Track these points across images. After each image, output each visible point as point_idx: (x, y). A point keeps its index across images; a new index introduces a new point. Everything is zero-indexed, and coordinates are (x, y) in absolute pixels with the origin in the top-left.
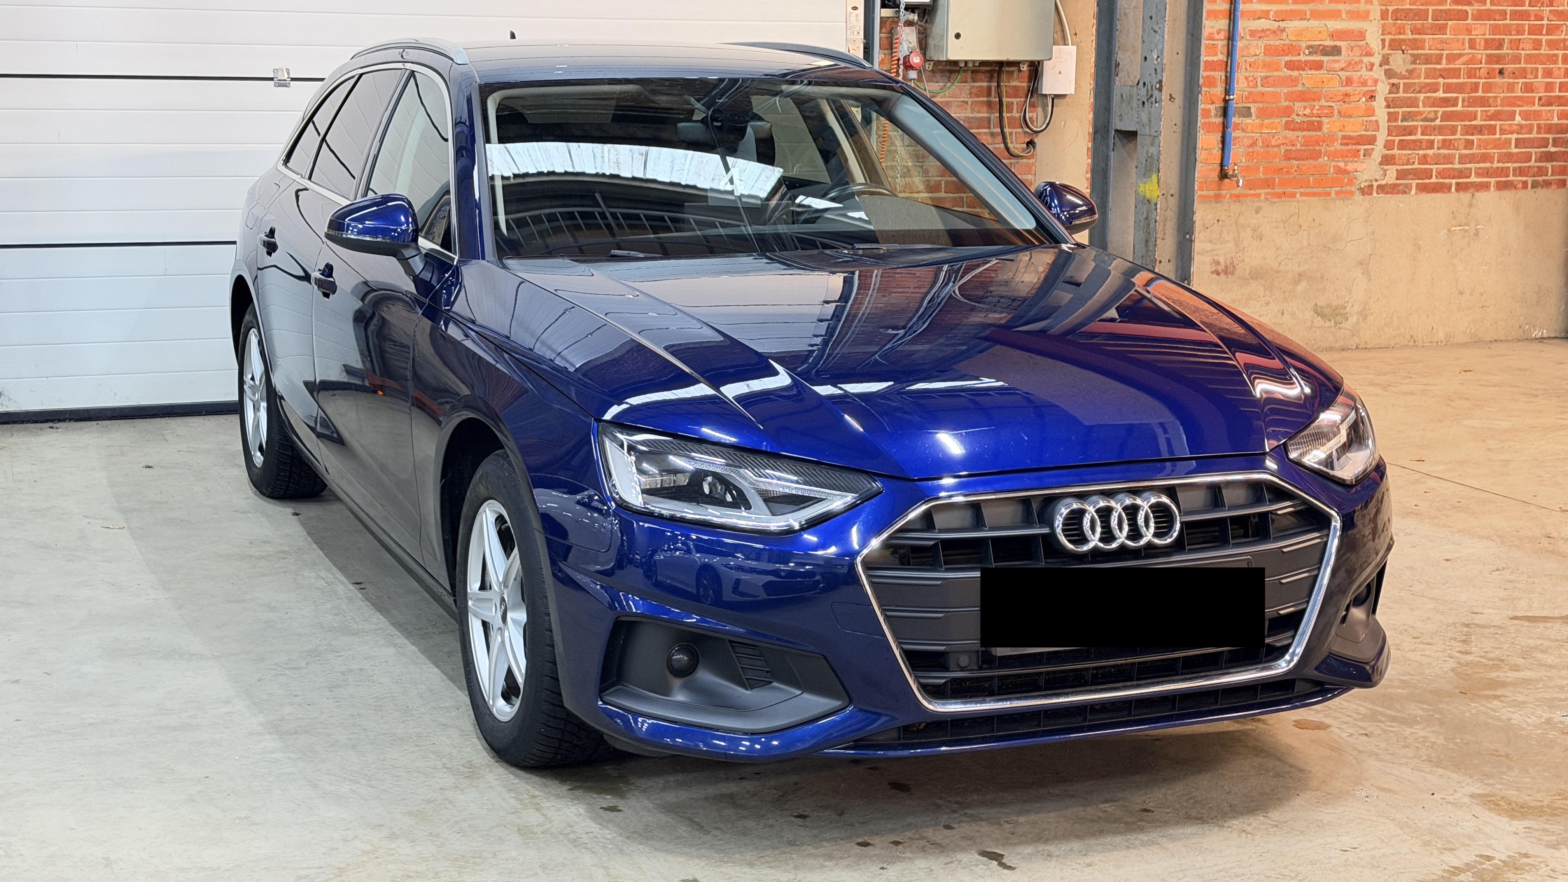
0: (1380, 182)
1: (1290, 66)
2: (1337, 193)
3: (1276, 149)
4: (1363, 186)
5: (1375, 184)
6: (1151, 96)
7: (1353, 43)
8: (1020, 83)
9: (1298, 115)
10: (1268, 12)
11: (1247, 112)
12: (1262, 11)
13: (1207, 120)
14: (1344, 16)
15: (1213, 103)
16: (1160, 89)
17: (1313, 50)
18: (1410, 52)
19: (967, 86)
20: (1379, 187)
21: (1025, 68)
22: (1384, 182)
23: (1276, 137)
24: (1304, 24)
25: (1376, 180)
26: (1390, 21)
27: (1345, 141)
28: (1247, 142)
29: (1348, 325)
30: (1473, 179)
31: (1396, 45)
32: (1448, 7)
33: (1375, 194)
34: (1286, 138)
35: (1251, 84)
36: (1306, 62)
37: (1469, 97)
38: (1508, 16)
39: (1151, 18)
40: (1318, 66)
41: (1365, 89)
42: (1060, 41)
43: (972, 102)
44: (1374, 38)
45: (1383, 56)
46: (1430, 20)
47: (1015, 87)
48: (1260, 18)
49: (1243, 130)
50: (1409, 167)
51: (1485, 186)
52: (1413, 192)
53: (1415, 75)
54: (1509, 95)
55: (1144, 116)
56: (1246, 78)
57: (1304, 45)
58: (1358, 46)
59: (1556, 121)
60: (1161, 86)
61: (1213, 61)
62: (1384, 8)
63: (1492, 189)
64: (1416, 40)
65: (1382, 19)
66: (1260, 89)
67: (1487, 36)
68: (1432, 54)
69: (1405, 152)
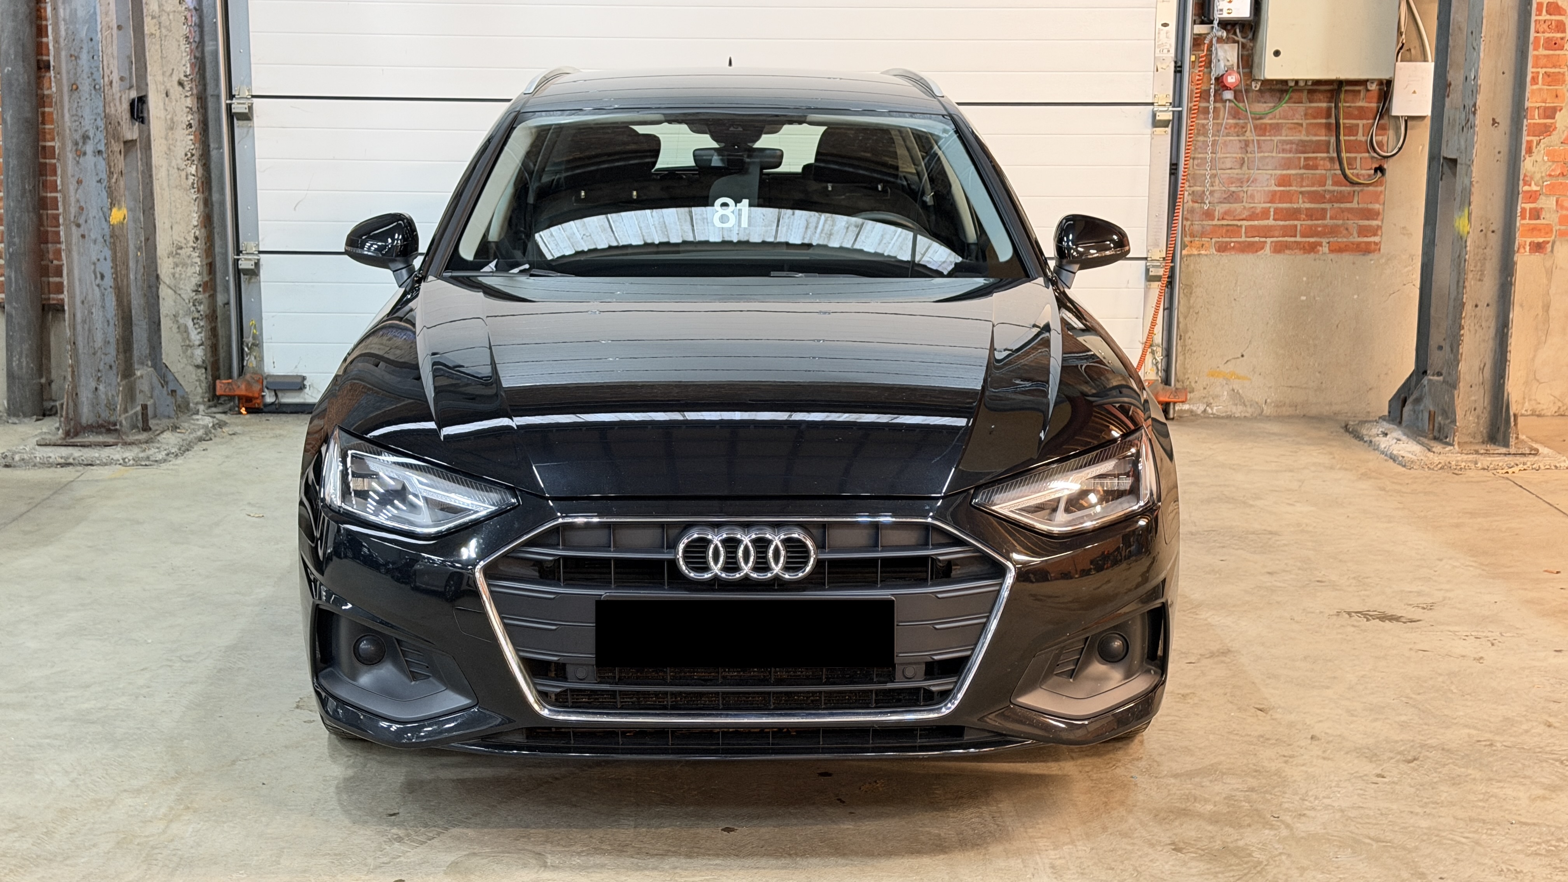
6: (1468, 121)
8: (1368, 103)
16: (1474, 113)
19: (1301, 108)
21: (1373, 87)
39: (1472, 33)
43: (1307, 124)
47: (1361, 108)
55: (1463, 143)
60: (1475, 110)
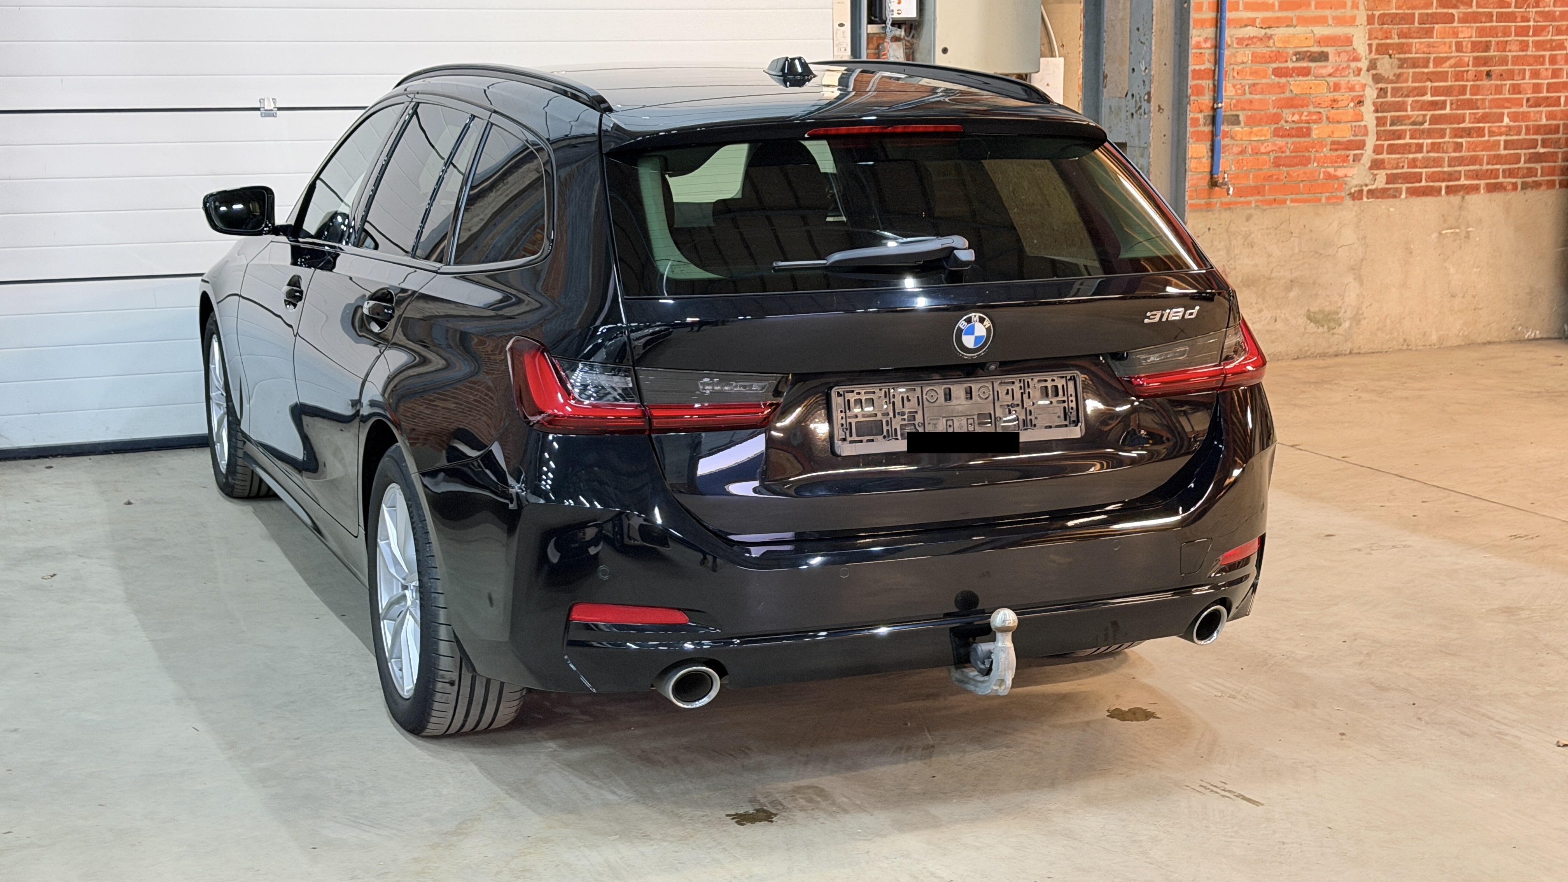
0: (1370, 187)
1: (1277, 72)
2: (1328, 198)
3: (1265, 157)
4: (1353, 191)
5: (1365, 189)
6: (1140, 108)
7: (1340, 49)
9: (1286, 122)
10: (1254, 19)
11: (1236, 120)
12: (1249, 18)
13: (1196, 129)
14: (1330, 22)
15: (1201, 111)
16: (1149, 101)
17: (1301, 56)
18: (1397, 56)
20: (1369, 191)
22: (1374, 187)
23: (1265, 144)
24: (1291, 30)
25: (1366, 185)
26: (1376, 26)
27: (1335, 147)
28: (1236, 150)
29: (1340, 330)
30: (1463, 181)
31: (1383, 50)
32: (1434, 10)
33: (1365, 199)
34: (1275, 145)
35: (1239, 91)
36: (1294, 69)
37: (1458, 100)
38: (1494, 18)
39: (1138, 29)
40: (1306, 72)
41: (1355, 94)
42: (1047, 52)
44: (1360, 44)
45: (1371, 61)
46: (1416, 25)
48: (1246, 26)
49: (1233, 138)
50: (1399, 171)
51: (1475, 189)
52: (1403, 196)
53: (1402, 79)
54: (1497, 96)
55: (1133, 128)
56: (1234, 86)
57: (1291, 52)
58: (1345, 51)
59: (1544, 121)
60: (1149, 97)
61: (1200, 70)
62: (1370, 13)
63: (1482, 191)
64: (1403, 44)
65: (1368, 24)
66: (1248, 96)
67: (1474, 39)
68: (1418, 58)
69: (1394, 156)
